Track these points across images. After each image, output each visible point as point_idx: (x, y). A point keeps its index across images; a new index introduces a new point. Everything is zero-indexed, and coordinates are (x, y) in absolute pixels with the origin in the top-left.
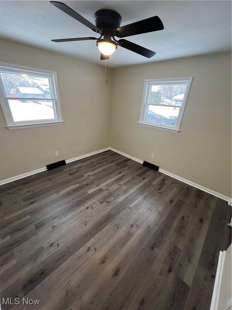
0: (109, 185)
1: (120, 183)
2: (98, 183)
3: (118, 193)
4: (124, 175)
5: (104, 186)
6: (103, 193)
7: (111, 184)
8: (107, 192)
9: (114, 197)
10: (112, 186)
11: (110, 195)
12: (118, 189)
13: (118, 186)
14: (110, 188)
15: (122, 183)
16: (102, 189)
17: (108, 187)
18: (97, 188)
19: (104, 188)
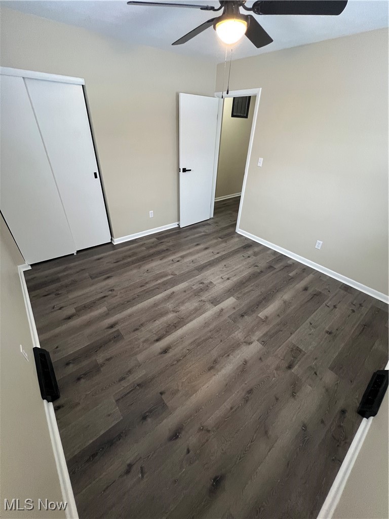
0: (198, 311)
1: (175, 314)
2: (222, 319)
3: (185, 294)
4: (157, 340)
5: (208, 310)
6: (210, 297)
7: (194, 313)
8: (203, 298)
9: (192, 288)
10: (193, 308)
11: (199, 292)
12: (183, 303)
13: (182, 308)
14: (196, 304)
15: (171, 316)
16: (212, 303)
17: (201, 307)
18: (221, 306)
19: (208, 305)
